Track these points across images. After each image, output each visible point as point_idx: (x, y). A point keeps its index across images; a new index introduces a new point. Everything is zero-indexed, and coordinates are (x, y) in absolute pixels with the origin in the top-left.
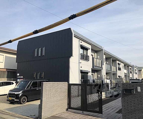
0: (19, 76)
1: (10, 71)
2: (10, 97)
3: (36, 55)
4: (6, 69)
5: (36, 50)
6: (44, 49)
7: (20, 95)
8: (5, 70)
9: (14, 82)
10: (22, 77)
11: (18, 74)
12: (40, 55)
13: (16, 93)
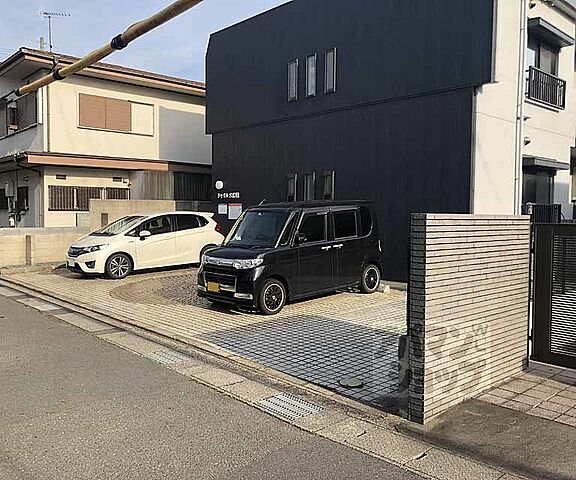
0: (222, 191)
1: (184, 173)
2: (211, 279)
3: (293, 92)
4: (170, 163)
5: (293, 68)
6: (331, 58)
7: (256, 275)
8: (165, 167)
9: (208, 216)
10: (237, 195)
11: (220, 185)
12: (311, 91)
13: (236, 266)
